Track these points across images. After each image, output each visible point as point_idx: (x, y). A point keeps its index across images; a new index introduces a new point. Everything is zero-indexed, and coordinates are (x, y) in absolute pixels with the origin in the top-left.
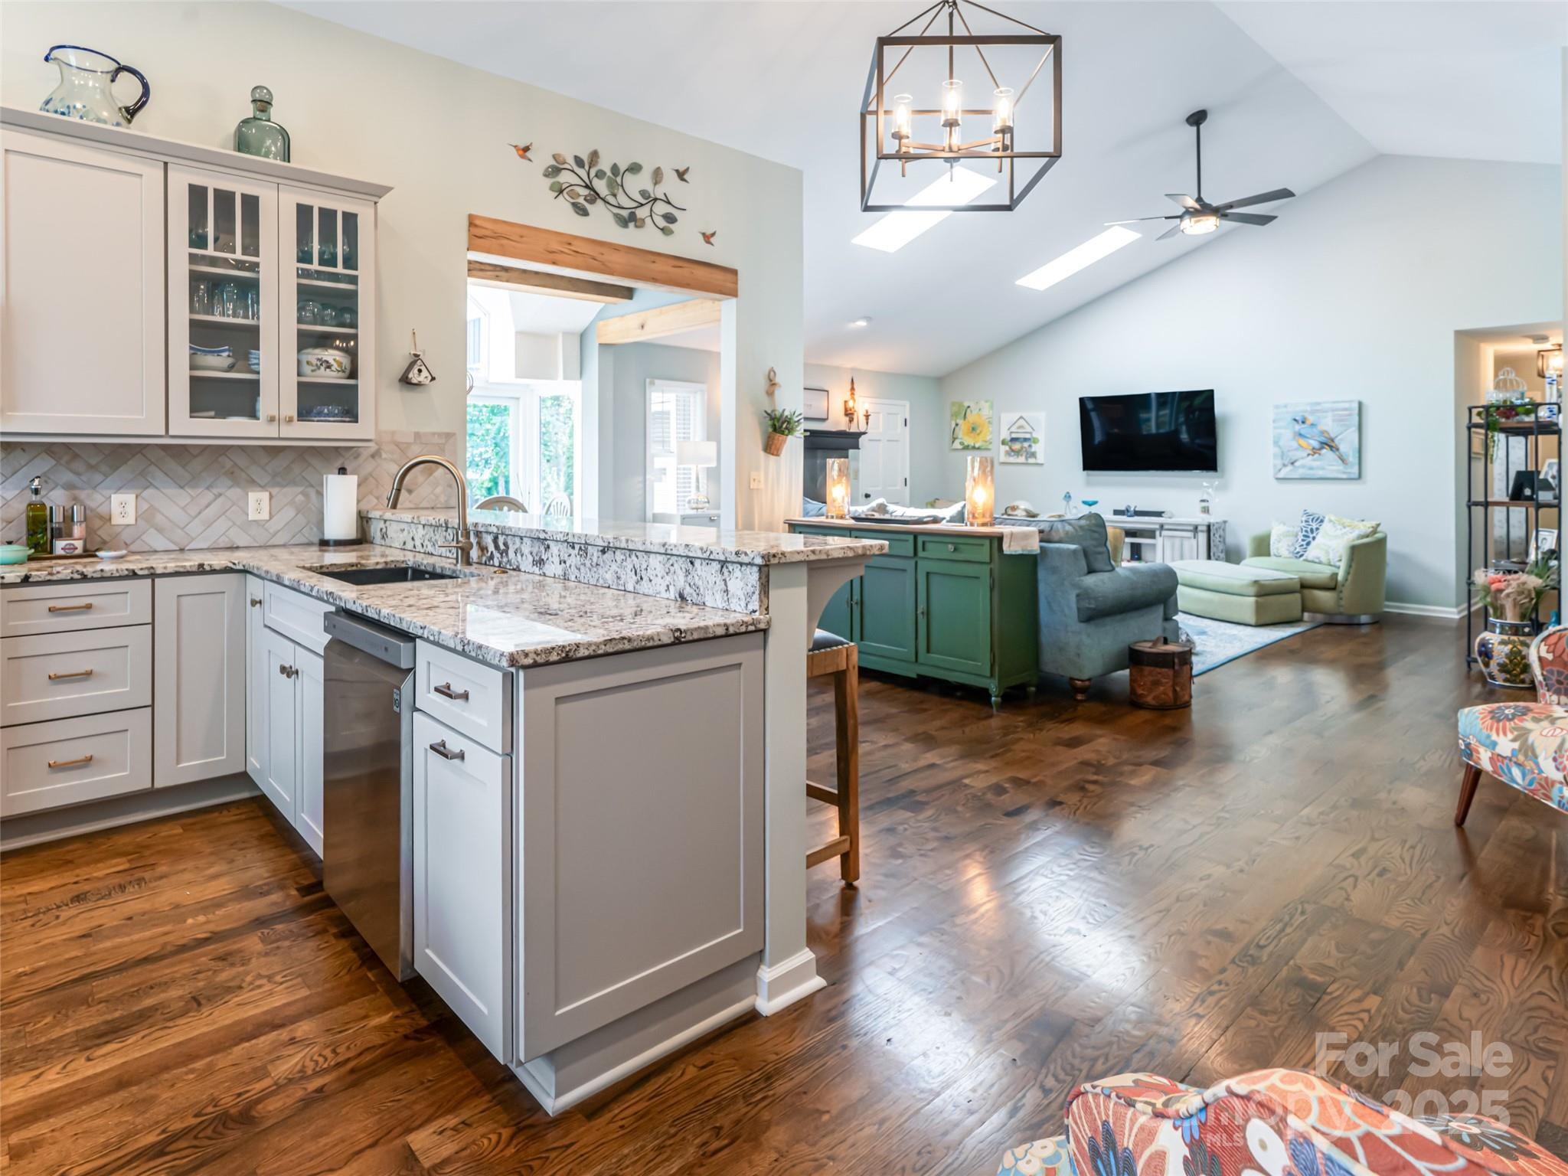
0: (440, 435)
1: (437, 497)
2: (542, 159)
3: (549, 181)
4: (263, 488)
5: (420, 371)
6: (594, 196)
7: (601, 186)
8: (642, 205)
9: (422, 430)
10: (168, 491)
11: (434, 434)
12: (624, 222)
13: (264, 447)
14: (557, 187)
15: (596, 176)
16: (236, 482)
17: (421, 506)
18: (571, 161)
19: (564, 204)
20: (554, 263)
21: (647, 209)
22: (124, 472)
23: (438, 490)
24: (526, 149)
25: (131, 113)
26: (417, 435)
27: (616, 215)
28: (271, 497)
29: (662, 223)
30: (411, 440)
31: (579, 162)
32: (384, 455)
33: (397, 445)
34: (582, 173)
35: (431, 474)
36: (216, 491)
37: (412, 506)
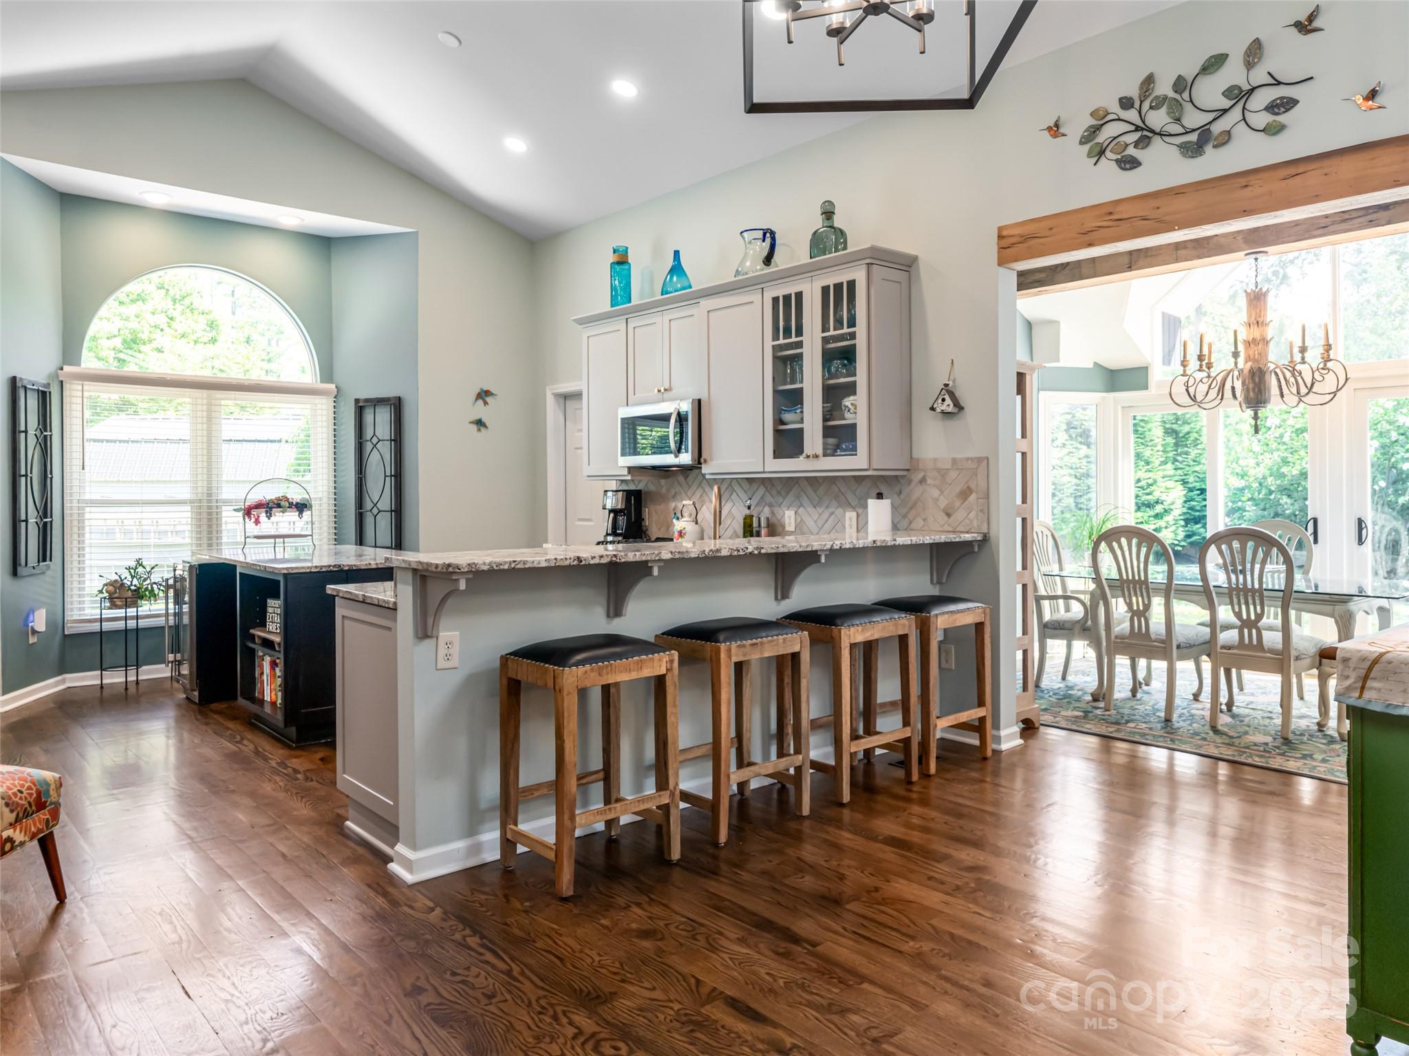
0: (972, 459)
1: (971, 521)
2: (1077, 125)
3: (1087, 147)
4: (854, 508)
5: (943, 400)
6: (1146, 135)
7: (1157, 119)
8: (1225, 111)
9: (958, 456)
10: (809, 509)
11: (968, 459)
12: (1193, 150)
13: (854, 477)
14: (1097, 149)
15: (1151, 108)
16: (839, 506)
17: (958, 529)
18: (1115, 108)
19: (1108, 165)
20: (1090, 245)
21: (1236, 114)
22: (791, 497)
23: (972, 515)
24: (1057, 125)
25: (768, 260)
26: (954, 461)
27: (1181, 146)
28: (858, 516)
29: (1263, 119)
30: (949, 466)
31: (1126, 103)
32: (929, 481)
33: (939, 470)
34: (1132, 115)
35: (965, 499)
36: (831, 510)
37: (951, 529)
